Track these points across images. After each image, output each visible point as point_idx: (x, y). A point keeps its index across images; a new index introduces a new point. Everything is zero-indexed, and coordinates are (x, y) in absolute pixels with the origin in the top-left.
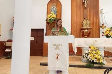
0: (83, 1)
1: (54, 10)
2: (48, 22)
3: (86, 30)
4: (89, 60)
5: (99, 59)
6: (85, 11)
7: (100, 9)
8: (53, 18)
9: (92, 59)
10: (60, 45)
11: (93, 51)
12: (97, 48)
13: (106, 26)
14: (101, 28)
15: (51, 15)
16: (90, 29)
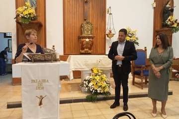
2: (20, 21)
3: (87, 40)
4: (91, 90)
5: (104, 87)
6: (85, 7)
7: (107, 7)
8: (30, 14)
9: (95, 89)
10: (44, 81)
11: (96, 76)
12: (101, 70)
13: (114, 34)
14: (108, 36)
16: (93, 38)
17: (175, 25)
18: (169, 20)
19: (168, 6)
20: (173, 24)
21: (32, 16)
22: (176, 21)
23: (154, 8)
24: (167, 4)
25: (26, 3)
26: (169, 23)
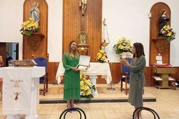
0: (80, 5)
1: (34, 15)
3: (83, 49)
5: (86, 91)
6: (82, 19)
7: (103, 19)
8: (32, 27)
13: (108, 44)
15: (29, 23)
16: (87, 47)
17: (169, 34)
18: (164, 29)
19: (163, 16)
20: (167, 33)
21: (34, 28)
22: (170, 30)
23: (150, 18)
24: (162, 15)
25: (30, 18)
26: (163, 32)
